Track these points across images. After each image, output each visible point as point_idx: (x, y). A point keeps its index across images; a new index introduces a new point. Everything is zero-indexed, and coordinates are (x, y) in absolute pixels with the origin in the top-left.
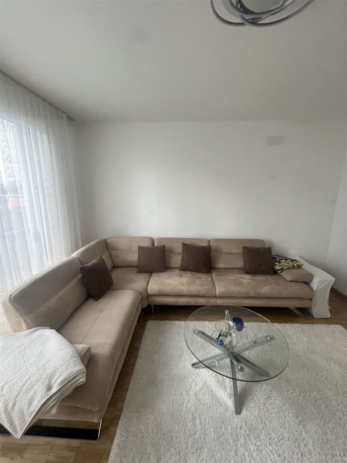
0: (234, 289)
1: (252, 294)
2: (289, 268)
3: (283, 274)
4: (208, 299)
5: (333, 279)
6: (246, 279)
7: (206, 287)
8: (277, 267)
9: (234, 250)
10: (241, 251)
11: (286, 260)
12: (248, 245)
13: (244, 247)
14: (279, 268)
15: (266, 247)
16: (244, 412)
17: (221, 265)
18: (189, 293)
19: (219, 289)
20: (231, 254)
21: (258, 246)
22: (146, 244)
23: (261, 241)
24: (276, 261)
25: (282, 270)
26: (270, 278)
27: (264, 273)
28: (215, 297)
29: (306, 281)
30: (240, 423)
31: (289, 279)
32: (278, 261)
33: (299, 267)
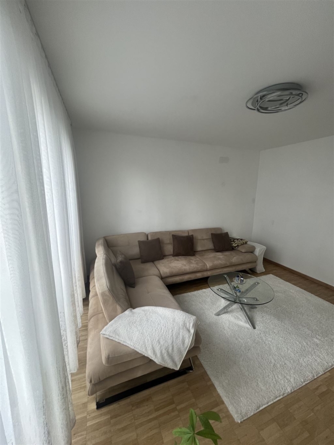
0: (217, 262)
1: (228, 264)
2: (242, 244)
3: (240, 248)
4: (203, 273)
5: (265, 247)
6: (219, 255)
7: (200, 264)
8: (234, 245)
9: (205, 237)
10: (210, 237)
11: (238, 239)
12: (213, 232)
13: (212, 234)
14: (236, 245)
15: (223, 232)
17: (199, 248)
19: (209, 265)
20: (203, 240)
21: (219, 232)
22: (143, 239)
23: (220, 229)
24: (231, 241)
25: (238, 246)
26: (232, 252)
27: (227, 250)
28: (207, 270)
29: (252, 251)
30: (258, 332)
31: (243, 251)
32: (233, 241)
33: (246, 243)
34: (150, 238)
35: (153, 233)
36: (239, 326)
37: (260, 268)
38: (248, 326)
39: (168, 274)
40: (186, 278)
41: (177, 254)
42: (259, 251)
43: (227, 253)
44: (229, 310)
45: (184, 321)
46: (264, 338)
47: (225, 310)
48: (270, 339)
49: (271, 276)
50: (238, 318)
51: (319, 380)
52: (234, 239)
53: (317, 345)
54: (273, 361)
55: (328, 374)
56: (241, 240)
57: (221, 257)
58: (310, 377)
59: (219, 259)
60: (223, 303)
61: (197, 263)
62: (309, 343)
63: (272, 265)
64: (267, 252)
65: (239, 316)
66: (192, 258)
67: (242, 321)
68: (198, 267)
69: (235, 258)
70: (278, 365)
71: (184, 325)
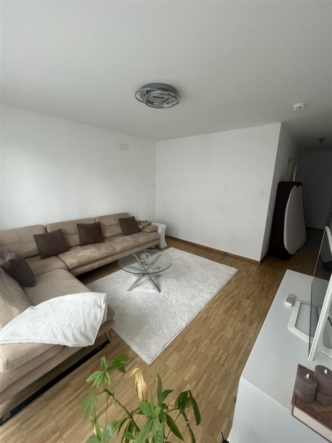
0: (126, 245)
1: (136, 244)
2: (147, 226)
3: (146, 230)
4: (113, 257)
5: (165, 226)
6: (128, 238)
7: (110, 249)
8: (141, 227)
9: (113, 223)
10: (118, 222)
11: (143, 222)
12: (120, 218)
13: (119, 219)
15: (130, 216)
16: (162, 290)
17: (108, 234)
18: (101, 256)
19: (118, 248)
20: (111, 225)
21: (126, 217)
23: (126, 214)
24: (138, 224)
25: (144, 227)
26: (139, 234)
27: (135, 232)
28: (117, 254)
29: (155, 230)
30: (163, 294)
31: (148, 231)
32: (140, 224)
33: (150, 224)
34: (49, 231)
35: (53, 224)
36: (147, 294)
37: (163, 243)
38: (155, 291)
39: (76, 265)
40: (96, 265)
41: (84, 243)
42: (161, 229)
43: (135, 235)
44: (139, 283)
45: (95, 300)
46: (167, 297)
47: (136, 285)
48: (171, 296)
49: (172, 248)
50: (147, 288)
51: (202, 312)
52: (140, 222)
53: (201, 290)
54: (173, 311)
55: (207, 306)
56: (146, 222)
57: (130, 239)
58: (196, 312)
59: (128, 241)
60: (134, 278)
61: (107, 249)
62: (196, 290)
63: (172, 240)
64: (168, 229)
65: (148, 286)
66: (102, 244)
67: (150, 289)
68: (108, 251)
69: (141, 238)
70: (177, 312)
71: (96, 303)
